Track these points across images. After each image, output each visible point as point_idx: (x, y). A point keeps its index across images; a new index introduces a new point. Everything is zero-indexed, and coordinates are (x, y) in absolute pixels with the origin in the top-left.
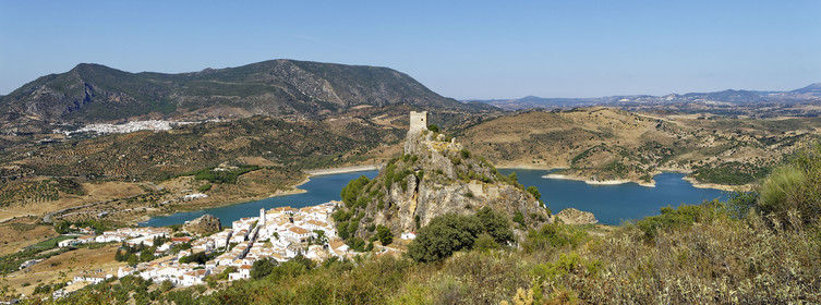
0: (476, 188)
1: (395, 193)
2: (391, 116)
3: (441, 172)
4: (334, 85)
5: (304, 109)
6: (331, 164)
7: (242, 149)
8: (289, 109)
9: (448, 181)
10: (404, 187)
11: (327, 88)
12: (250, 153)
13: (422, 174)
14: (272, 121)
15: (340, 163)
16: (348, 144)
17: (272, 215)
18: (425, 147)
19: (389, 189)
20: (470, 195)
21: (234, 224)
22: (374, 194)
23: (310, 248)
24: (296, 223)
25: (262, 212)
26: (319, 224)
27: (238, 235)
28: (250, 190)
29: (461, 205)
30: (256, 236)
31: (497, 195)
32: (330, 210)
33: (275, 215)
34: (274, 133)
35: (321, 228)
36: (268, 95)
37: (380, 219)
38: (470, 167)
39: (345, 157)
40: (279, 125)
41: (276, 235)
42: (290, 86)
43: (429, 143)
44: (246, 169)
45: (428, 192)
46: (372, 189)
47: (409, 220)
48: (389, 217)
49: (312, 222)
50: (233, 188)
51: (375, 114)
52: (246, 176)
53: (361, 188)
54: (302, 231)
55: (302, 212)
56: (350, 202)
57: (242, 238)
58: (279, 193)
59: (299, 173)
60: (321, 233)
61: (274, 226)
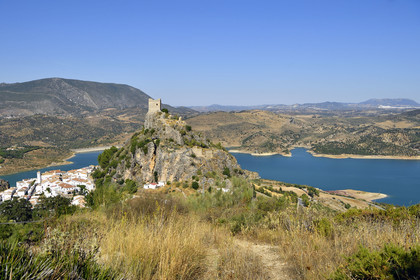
0: (198, 152)
1: (138, 156)
2: (128, 115)
3: (172, 140)
4: (91, 96)
5: (70, 110)
6: (90, 145)
7: (27, 136)
8: (60, 110)
9: (177, 147)
10: (146, 151)
11: (87, 97)
12: (33, 139)
13: (158, 142)
14: (49, 118)
15: (96, 144)
16: (101, 133)
17: (45, 177)
18: (160, 123)
19: (134, 153)
20: (193, 156)
21: (18, 184)
22: (123, 157)
23: (75, 198)
24: (64, 181)
25: (38, 174)
26: (82, 180)
27: (20, 191)
28: (33, 162)
29: (188, 163)
30: (34, 190)
31: (212, 156)
32: (89, 171)
33: (48, 176)
34: (50, 126)
35: (83, 184)
36: (45, 102)
37: (127, 175)
38: (192, 137)
39: (99, 141)
40: (54, 120)
41: (48, 190)
42: (61, 96)
43: (164, 121)
44: (30, 148)
45: (164, 155)
46: (121, 154)
47: (150, 175)
48: (134, 174)
49: (76, 179)
50: (20, 161)
51: (119, 114)
52: (30, 153)
53: (112, 155)
54: (69, 186)
55: (69, 173)
56: (105, 164)
57: (23, 193)
58: (53, 164)
59: (68, 151)
60: (83, 187)
61: (47, 184)
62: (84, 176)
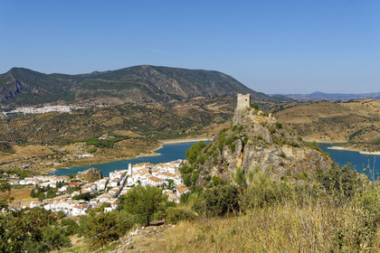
0: (288, 151)
1: (225, 153)
2: (219, 104)
3: (261, 139)
4: (180, 83)
5: (159, 99)
6: (178, 136)
7: (117, 125)
8: (149, 99)
9: (266, 145)
10: (233, 149)
11: (175, 85)
12: (123, 128)
13: (246, 139)
14: (138, 107)
15: (184, 135)
16: (189, 123)
17: (136, 168)
18: (249, 120)
19: (221, 150)
20: (283, 156)
21: (110, 174)
22: (210, 154)
23: (164, 191)
24: (154, 174)
25: (130, 167)
26: (170, 175)
27: (113, 181)
28: (123, 152)
29: (276, 163)
30: (125, 182)
31: (303, 157)
32: (177, 165)
33: (139, 168)
34: (139, 115)
35: (171, 178)
36: (135, 89)
37: (214, 172)
38: (283, 135)
39: (187, 132)
40: (143, 109)
41: (139, 182)
42: (150, 84)
43: (252, 117)
44: (119, 138)
45: (251, 153)
46: (209, 150)
48: (221, 171)
49: (164, 173)
50: (111, 151)
51: (208, 103)
52: (120, 143)
53: (200, 150)
54: (157, 180)
55: (158, 167)
56: (192, 159)
57: (115, 184)
58: (142, 155)
59: (156, 142)
60: (171, 182)
61: (138, 176)
62: (172, 171)
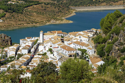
17: (48, 36)
21: (21, 41)
24: (66, 43)
25: (41, 35)
26: (83, 44)
27: (24, 48)
28: (33, 18)
30: (36, 50)
35: (84, 48)
49: (77, 43)
50: (20, 16)
52: (30, 9)
53: (115, 20)
54: (70, 49)
55: (71, 35)
56: (107, 30)
57: (26, 51)
58: (53, 22)
59: (69, 9)
60: (84, 52)
61: (49, 44)
62: (85, 40)
